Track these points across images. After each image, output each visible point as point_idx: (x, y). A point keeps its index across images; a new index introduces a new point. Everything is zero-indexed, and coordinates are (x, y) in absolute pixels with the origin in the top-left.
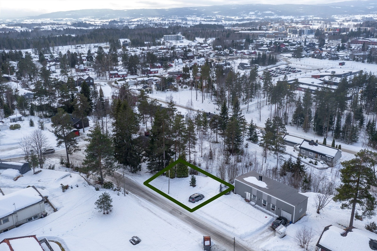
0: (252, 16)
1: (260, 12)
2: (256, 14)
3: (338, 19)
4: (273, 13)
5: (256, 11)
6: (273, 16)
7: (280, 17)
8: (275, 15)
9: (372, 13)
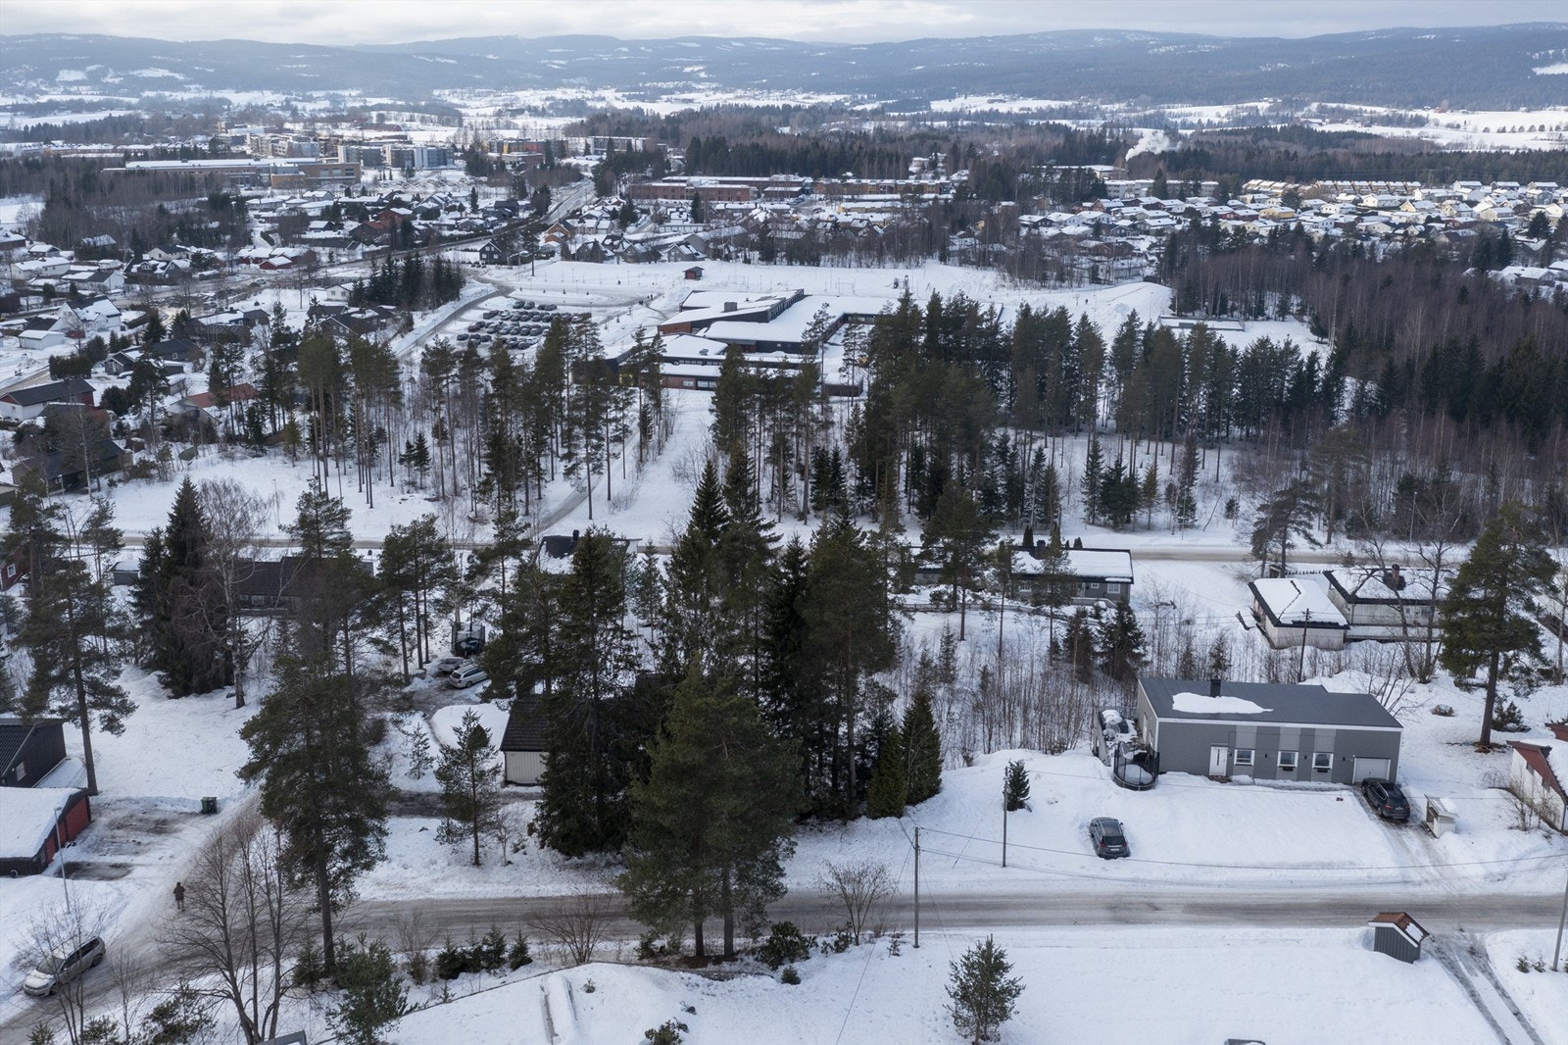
0: (74, 89)
1: (111, 72)
2: (94, 80)
3: (465, 106)
4: (179, 77)
5: (94, 67)
6: (185, 90)
7: (217, 95)
8: (192, 86)
9: (572, 86)
